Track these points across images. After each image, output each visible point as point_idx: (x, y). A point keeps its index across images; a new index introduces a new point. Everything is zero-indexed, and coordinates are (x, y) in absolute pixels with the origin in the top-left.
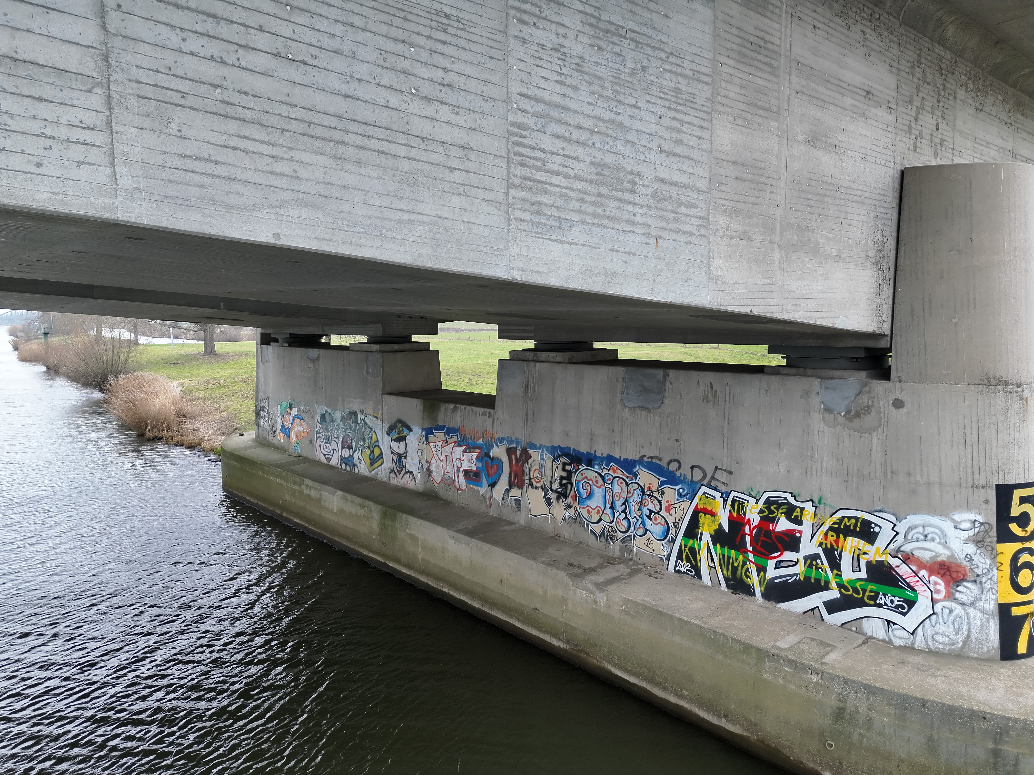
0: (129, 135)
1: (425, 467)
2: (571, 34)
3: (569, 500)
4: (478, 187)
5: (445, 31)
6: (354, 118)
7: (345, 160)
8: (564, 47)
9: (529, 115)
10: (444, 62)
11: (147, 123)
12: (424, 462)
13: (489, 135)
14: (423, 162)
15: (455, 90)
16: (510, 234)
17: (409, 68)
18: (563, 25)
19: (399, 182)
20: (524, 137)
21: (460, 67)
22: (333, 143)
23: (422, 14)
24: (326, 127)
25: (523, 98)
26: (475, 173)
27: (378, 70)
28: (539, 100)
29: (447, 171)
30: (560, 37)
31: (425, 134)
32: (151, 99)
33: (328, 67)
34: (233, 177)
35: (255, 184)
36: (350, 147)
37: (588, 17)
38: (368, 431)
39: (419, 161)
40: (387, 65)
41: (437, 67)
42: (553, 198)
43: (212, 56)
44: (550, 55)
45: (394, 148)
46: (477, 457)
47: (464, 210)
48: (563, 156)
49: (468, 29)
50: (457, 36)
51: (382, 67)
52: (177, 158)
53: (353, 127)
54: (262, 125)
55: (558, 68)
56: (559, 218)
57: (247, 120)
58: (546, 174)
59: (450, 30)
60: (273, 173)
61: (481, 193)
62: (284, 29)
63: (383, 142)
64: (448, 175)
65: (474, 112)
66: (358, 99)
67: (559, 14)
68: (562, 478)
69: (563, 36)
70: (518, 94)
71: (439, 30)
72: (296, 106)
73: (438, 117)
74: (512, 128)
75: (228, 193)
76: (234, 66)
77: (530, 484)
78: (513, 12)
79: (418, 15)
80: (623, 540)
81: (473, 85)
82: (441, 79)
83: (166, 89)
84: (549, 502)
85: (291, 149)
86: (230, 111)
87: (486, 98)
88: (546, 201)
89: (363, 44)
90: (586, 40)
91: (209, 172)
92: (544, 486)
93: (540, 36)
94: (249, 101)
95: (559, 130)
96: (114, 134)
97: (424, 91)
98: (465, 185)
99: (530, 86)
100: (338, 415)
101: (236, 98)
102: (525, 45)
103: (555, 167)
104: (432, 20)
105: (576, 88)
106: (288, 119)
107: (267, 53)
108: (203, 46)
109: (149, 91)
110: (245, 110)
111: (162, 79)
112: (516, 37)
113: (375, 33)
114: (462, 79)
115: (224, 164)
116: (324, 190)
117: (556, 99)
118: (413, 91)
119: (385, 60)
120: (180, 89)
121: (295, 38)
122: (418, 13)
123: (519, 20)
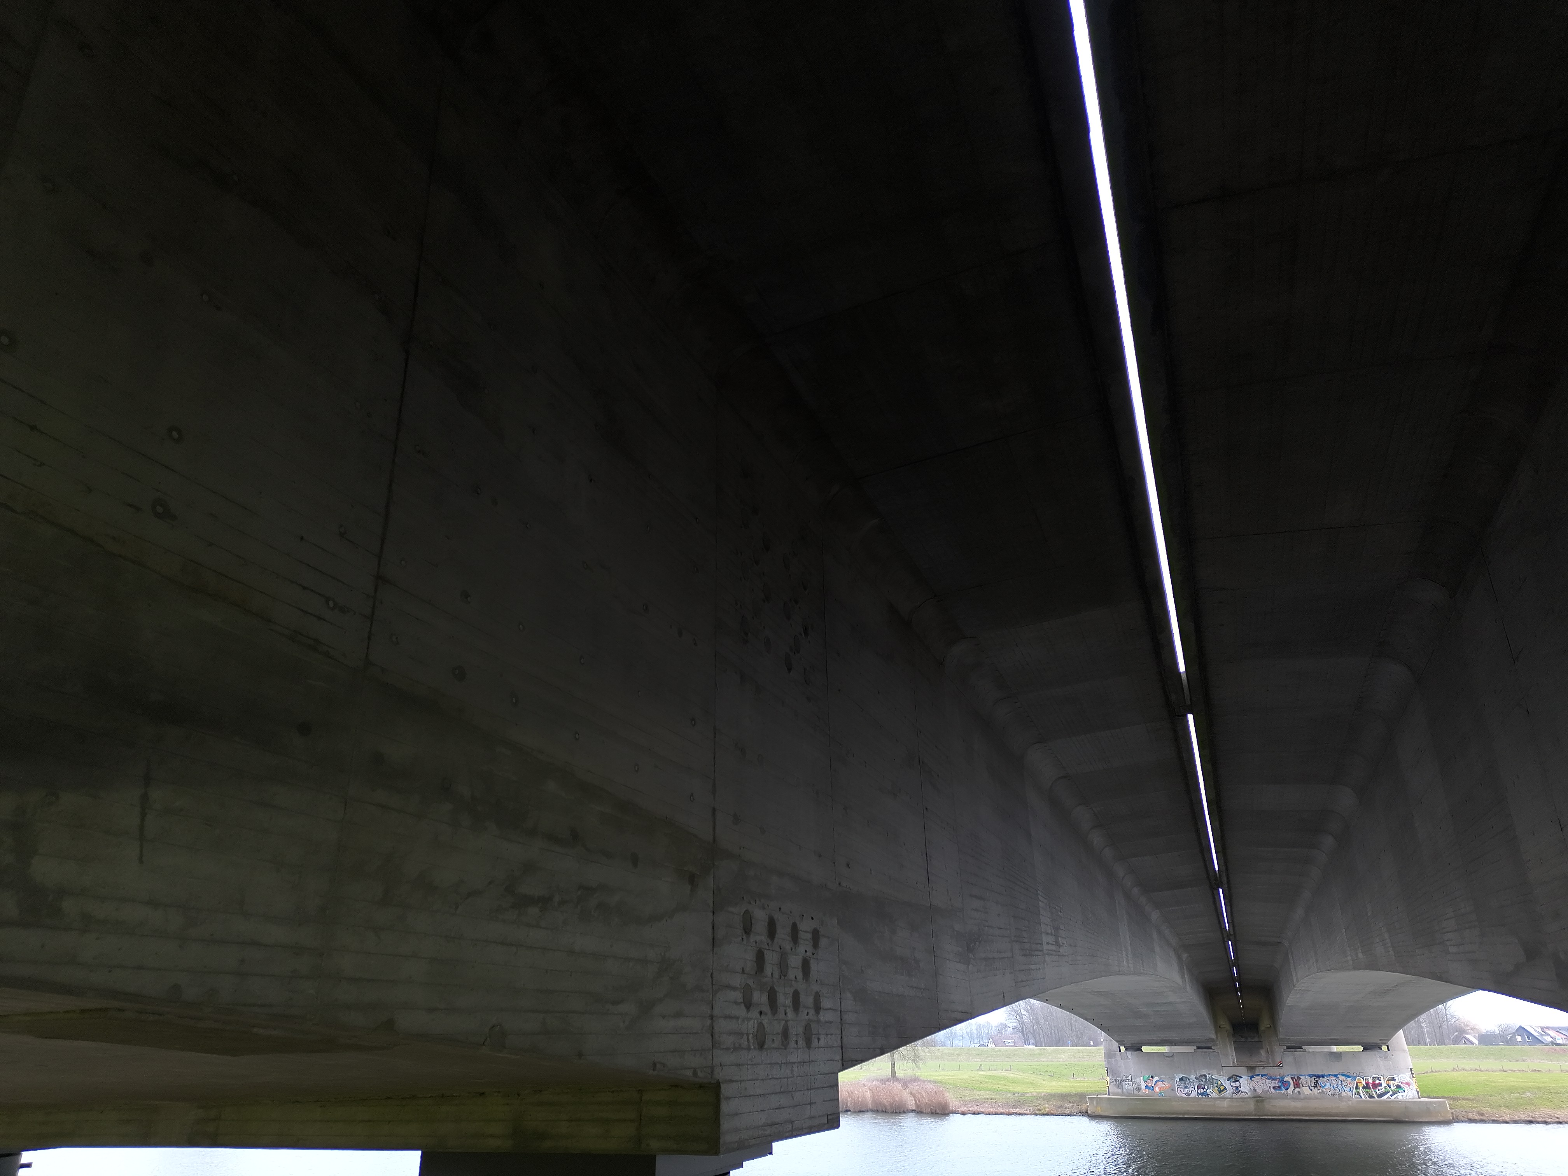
1: (1252, 1089)
3: (1319, 1088)
12: (1252, 1087)
38: (1215, 1081)
46: (1278, 1082)
68: (1314, 1082)
77: (1303, 1086)
80: (1339, 1094)
84: (1311, 1090)
92: (1308, 1086)
100: (1193, 1077)
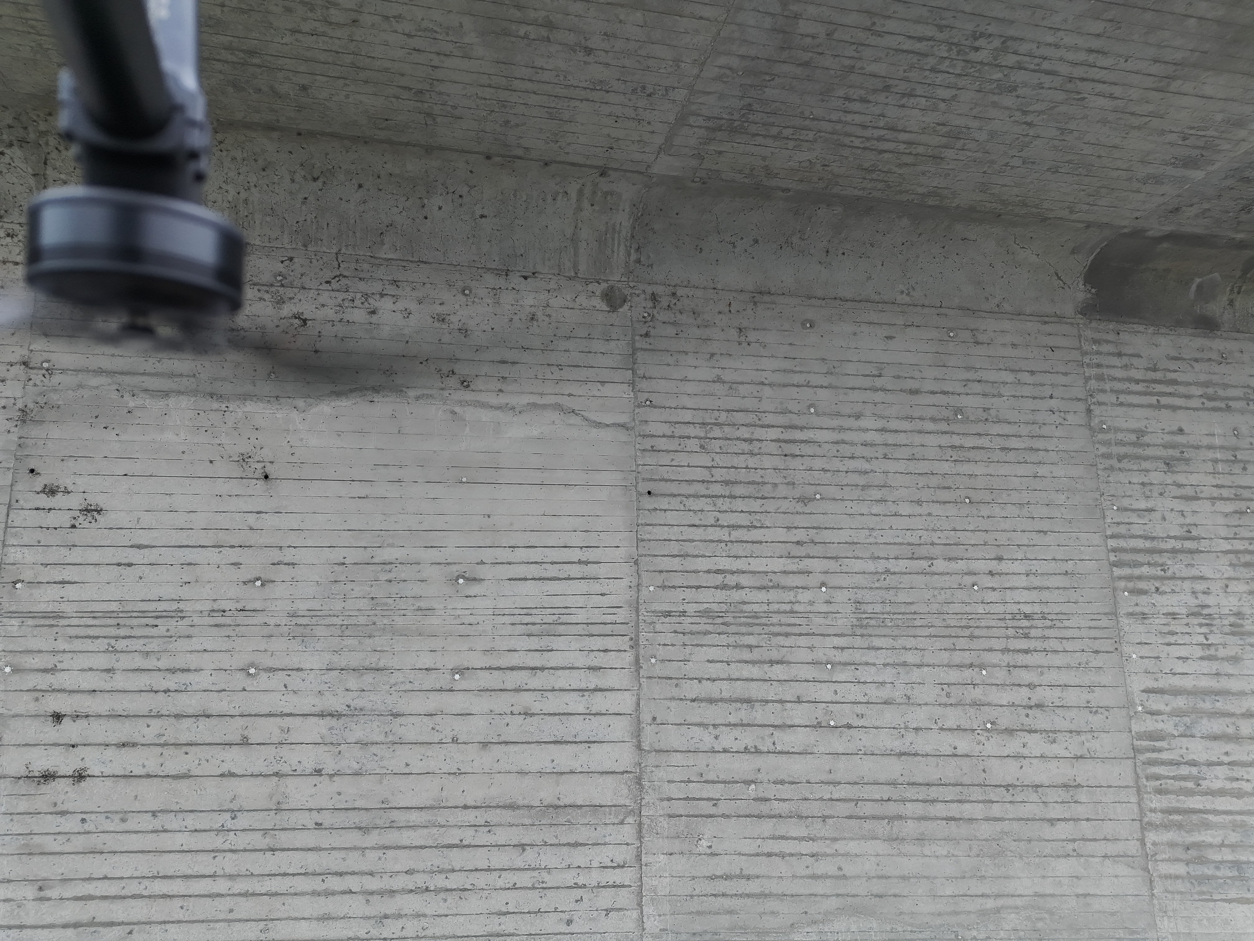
0: (658, 865)
2: (1216, 587)
4: (1095, 840)
5: (1027, 636)
6: (912, 781)
7: (903, 839)
8: (1208, 606)
9: (1165, 717)
10: (1026, 676)
11: (677, 846)
13: (1104, 759)
14: (1009, 819)
15: (1047, 709)
16: (1155, 902)
17: (981, 697)
18: (1202, 578)
19: (978, 856)
20: (1160, 750)
21: (1052, 676)
22: (887, 820)
23: (993, 623)
24: (877, 800)
25: (1151, 695)
26: (1088, 820)
27: (940, 711)
28: (1176, 692)
29: (1046, 825)
30: (1200, 596)
31: (1009, 780)
32: (682, 816)
33: (878, 724)
34: (767, 892)
35: (792, 896)
36: (909, 821)
37: (1240, 555)
39: (1005, 820)
40: (952, 701)
41: (1019, 685)
42: (1221, 832)
43: (746, 748)
44: (1187, 624)
45: (967, 810)
47: (1077, 877)
48: (1229, 764)
49: (1058, 624)
50: (1044, 638)
51: (946, 705)
52: (707, 882)
53: (911, 793)
54: (800, 817)
55: (1201, 639)
56: (1237, 864)
57: (783, 815)
58: (1204, 798)
59: (1033, 633)
60: (814, 877)
61: (1100, 848)
62: (825, 693)
63: (952, 805)
64: (1048, 832)
65: (1078, 733)
66: (916, 755)
67: (1193, 566)
69: (1204, 593)
70: (1143, 691)
71: (1018, 637)
72: (839, 783)
73: (1025, 752)
74: (1139, 743)
75: (761, 915)
76: (769, 752)
78: (1122, 584)
79: (988, 627)
81: (1073, 697)
82: (1026, 700)
83: (698, 799)
85: (835, 840)
86: (764, 808)
87: (1094, 710)
88: (1209, 839)
89: (920, 683)
90: (1242, 587)
91: (740, 892)
93: (1166, 603)
94: (786, 791)
95: (1217, 726)
96: (643, 867)
97: (1004, 723)
98: (1074, 840)
99: (1160, 675)
101: (771, 791)
102: (1146, 621)
103: (1217, 785)
104: (1007, 628)
105: (1235, 660)
106: (830, 802)
107: (806, 726)
108: (736, 739)
109: (680, 808)
110: (781, 803)
111: (694, 790)
112: (1131, 614)
113: (934, 666)
114: (1057, 692)
115: (758, 877)
116: (877, 887)
117: (1205, 683)
118: (989, 726)
119: (948, 695)
120: (711, 796)
121: (838, 700)
122: (987, 625)
123: (1132, 592)
